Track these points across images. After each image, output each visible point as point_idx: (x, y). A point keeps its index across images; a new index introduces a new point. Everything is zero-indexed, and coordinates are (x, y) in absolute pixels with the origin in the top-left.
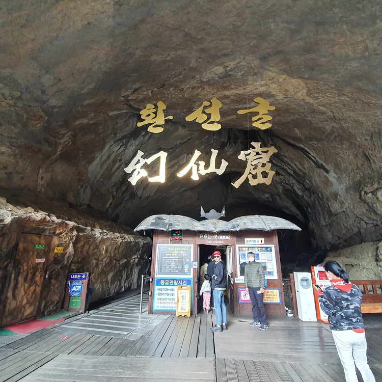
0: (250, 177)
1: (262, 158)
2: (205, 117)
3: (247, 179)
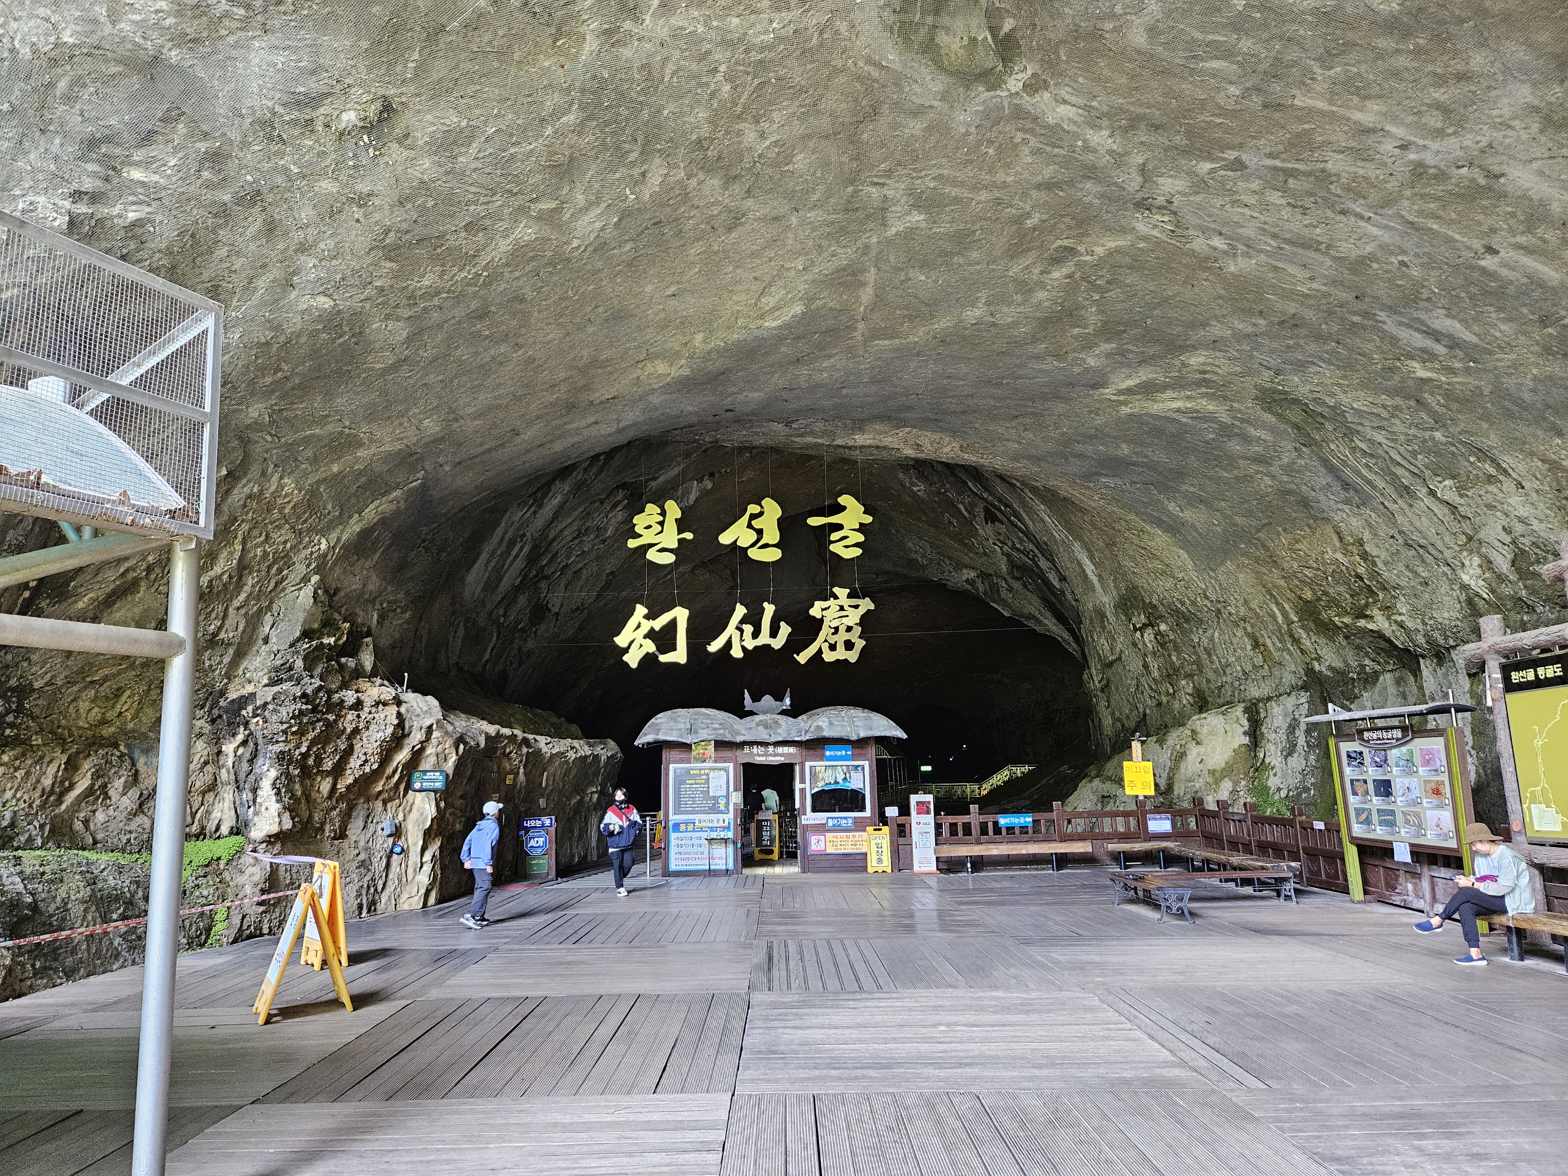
0: (825, 647)
1: (847, 616)
2: (754, 536)
3: (820, 651)
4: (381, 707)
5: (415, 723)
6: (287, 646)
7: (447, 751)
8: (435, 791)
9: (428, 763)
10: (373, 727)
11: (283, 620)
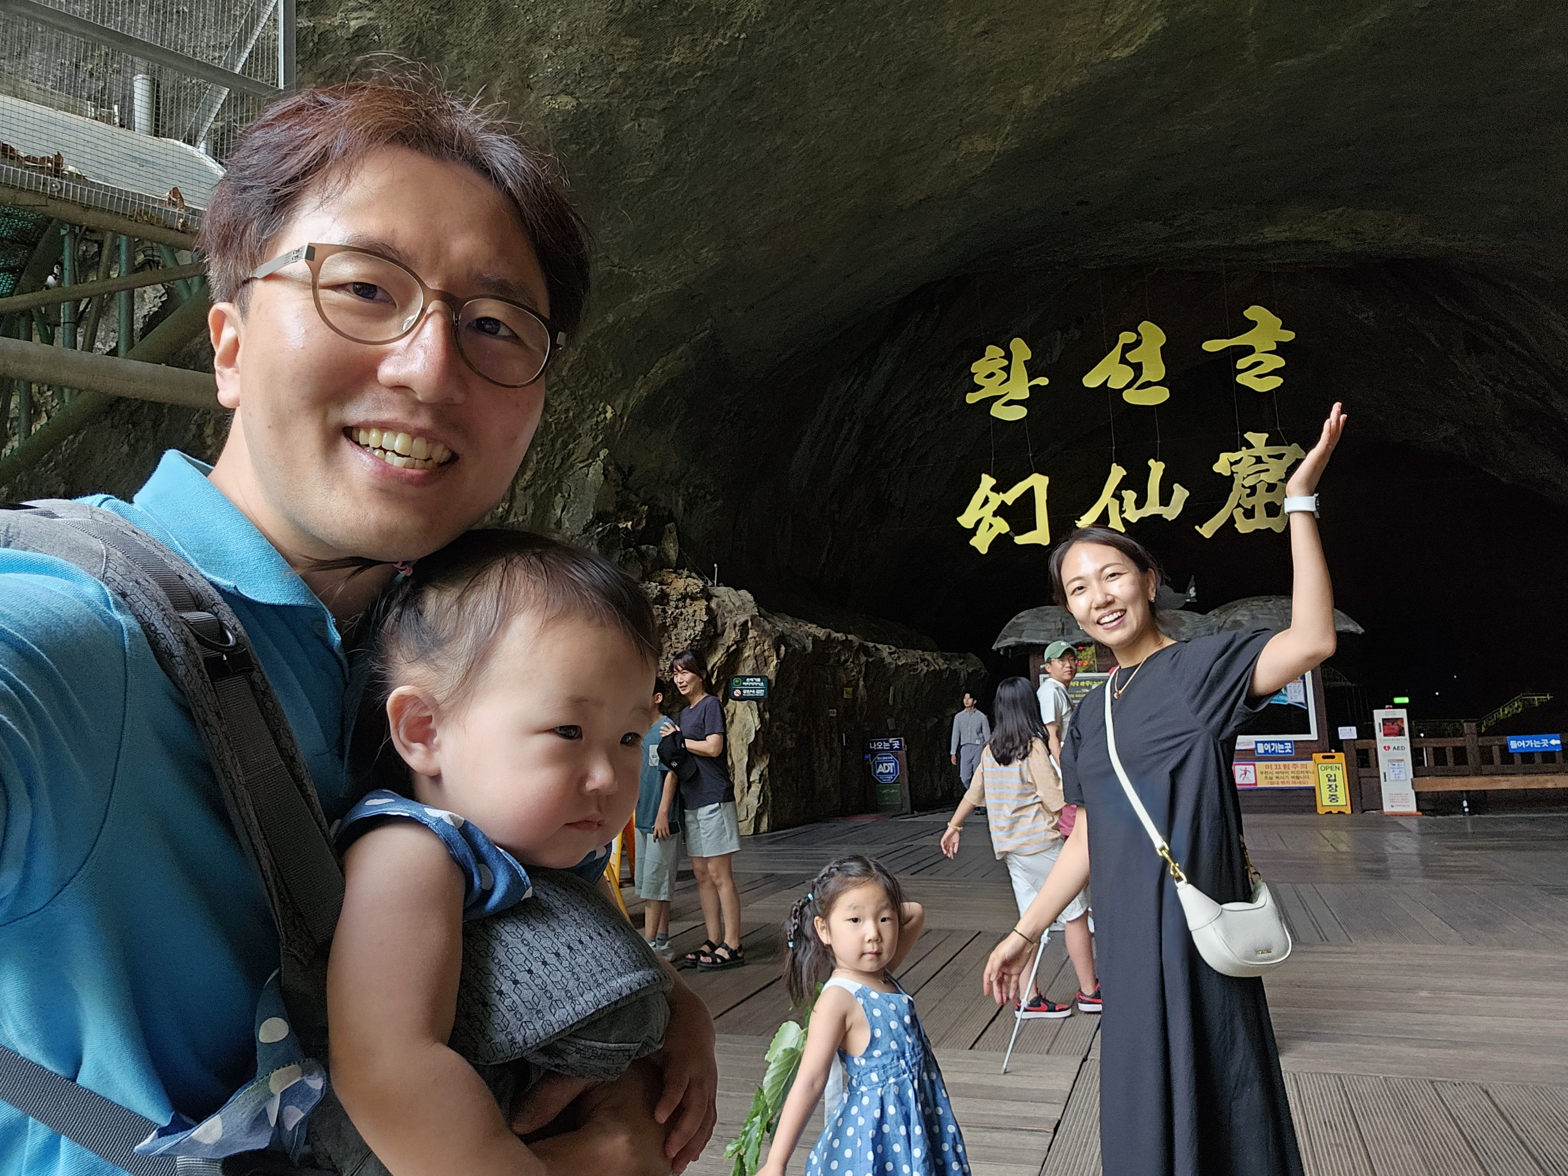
0: (1238, 514)
1: (1268, 470)
2: (1130, 374)
3: (1231, 520)
4: (688, 601)
5: (728, 620)
6: (580, 531)
7: (766, 654)
8: (757, 699)
9: (746, 668)
10: (681, 624)
11: (574, 502)
